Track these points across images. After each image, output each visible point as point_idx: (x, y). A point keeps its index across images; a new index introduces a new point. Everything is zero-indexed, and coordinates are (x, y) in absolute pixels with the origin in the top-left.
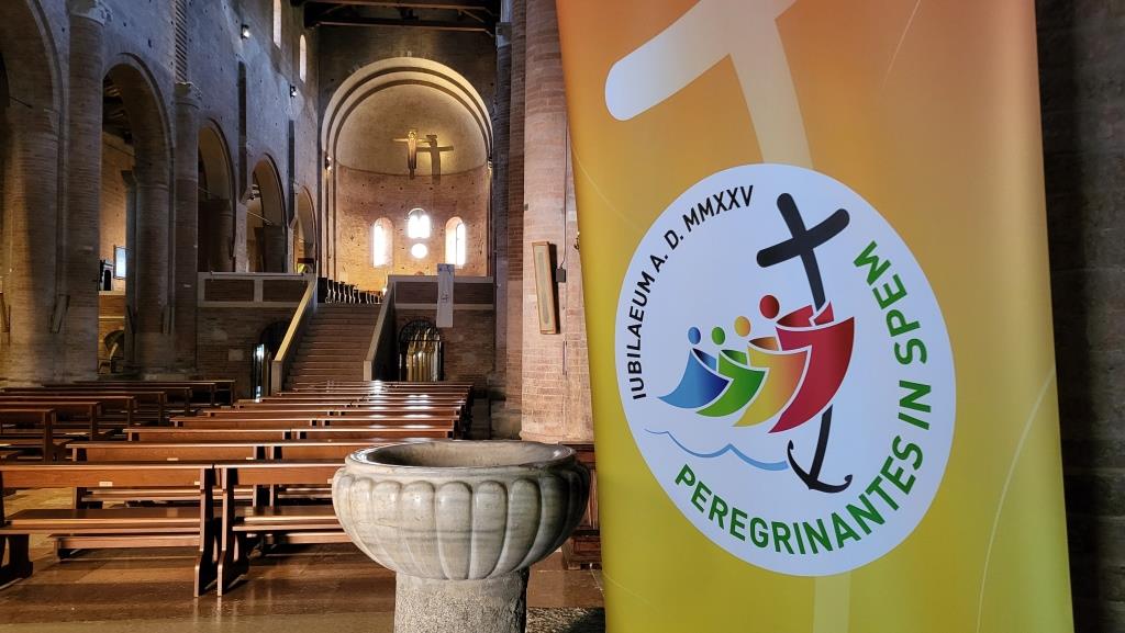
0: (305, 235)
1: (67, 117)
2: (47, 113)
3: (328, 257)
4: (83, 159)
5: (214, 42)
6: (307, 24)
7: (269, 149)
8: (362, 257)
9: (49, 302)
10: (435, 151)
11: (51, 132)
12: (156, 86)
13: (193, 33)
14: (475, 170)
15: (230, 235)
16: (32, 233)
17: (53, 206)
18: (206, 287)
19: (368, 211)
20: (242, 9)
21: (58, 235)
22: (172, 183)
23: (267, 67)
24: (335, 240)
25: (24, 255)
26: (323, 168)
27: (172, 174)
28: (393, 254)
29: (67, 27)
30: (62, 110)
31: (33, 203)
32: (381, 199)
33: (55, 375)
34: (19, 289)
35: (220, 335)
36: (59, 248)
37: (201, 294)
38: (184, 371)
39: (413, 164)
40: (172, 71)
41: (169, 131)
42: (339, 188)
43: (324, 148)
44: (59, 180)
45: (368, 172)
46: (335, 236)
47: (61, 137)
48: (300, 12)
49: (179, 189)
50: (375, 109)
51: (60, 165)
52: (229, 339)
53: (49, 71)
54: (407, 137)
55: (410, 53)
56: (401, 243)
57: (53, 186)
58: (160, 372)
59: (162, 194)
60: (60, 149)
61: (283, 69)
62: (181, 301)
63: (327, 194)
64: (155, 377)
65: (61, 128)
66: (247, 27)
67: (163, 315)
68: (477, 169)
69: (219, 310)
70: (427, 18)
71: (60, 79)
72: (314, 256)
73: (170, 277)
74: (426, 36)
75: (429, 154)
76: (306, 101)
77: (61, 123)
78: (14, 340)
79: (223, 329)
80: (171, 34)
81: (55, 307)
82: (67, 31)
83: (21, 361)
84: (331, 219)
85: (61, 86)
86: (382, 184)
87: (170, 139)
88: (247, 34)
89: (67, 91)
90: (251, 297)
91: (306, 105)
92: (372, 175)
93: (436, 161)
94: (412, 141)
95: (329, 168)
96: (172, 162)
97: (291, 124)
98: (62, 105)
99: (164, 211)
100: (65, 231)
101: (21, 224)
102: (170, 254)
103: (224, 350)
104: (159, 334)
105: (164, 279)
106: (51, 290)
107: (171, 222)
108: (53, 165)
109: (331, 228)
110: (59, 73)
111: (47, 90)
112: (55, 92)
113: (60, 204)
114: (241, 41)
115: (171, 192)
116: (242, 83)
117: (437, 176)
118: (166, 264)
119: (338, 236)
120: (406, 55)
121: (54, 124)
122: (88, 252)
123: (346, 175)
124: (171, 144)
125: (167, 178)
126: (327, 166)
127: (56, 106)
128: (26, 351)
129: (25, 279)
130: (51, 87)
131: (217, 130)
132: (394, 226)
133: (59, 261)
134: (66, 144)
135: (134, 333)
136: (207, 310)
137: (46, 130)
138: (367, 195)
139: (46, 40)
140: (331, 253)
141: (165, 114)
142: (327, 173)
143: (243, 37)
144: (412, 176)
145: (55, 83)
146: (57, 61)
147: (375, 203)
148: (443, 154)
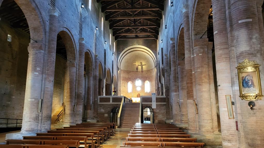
1: (78, 64)
2: (74, 63)
4: (81, 73)
5: (100, 45)
6: (115, 40)
7: (109, 67)
8: (126, 90)
9: (73, 104)
10: (142, 65)
11: (75, 67)
12: (91, 56)
13: (97, 44)
14: (151, 69)
15: (102, 87)
16: (71, 89)
17: (75, 83)
18: (100, 99)
19: (127, 80)
20: (105, 38)
21: (76, 89)
22: (93, 76)
23: (109, 49)
24: (120, 87)
25: (69, 94)
27: (93, 74)
28: (133, 89)
29: (78, 45)
30: (77, 62)
31: (71, 82)
32: (130, 77)
33: (74, 121)
34: (68, 102)
35: (103, 110)
36: (75, 92)
37: (99, 101)
38: (95, 119)
39: (137, 69)
40: (94, 52)
41: (93, 65)
42: (121, 75)
43: (118, 66)
44: (76, 77)
45: (127, 71)
47: (77, 68)
48: (114, 37)
49: (95, 78)
50: (129, 57)
51: (76, 74)
52: (105, 111)
53: (75, 55)
55: (137, 44)
56: (134, 87)
57: (75, 79)
58: (90, 119)
59: (91, 79)
60: (76, 71)
61: (111, 50)
62: (95, 102)
64: (89, 121)
65: (77, 66)
66: (106, 41)
67: (91, 106)
68: (152, 69)
69: (102, 105)
70: (141, 37)
71: (77, 56)
72: (116, 90)
73: (93, 97)
74: (141, 41)
75: (140, 66)
76: (115, 56)
77: (77, 65)
78: (66, 113)
79: (103, 109)
80: (94, 44)
81: (75, 105)
82: (79, 46)
83: (68, 118)
84: (119, 82)
85: (77, 57)
86: (130, 73)
87: (93, 67)
88: (106, 43)
89: (78, 58)
90: (109, 102)
91: (115, 57)
93: (142, 68)
94: (137, 64)
95: (119, 70)
96: (94, 72)
97: (113, 61)
98: (77, 61)
99: (92, 82)
100: (77, 88)
101: (69, 87)
102: (93, 92)
103: (103, 114)
104: (90, 110)
105: (92, 98)
106: (74, 102)
107: (93, 85)
108: (75, 74)
109: (119, 84)
110: (77, 54)
111: (74, 59)
112: (76, 58)
113: (76, 82)
114: (105, 44)
115: (93, 78)
116: (105, 53)
117: (142, 71)
118: (92, 94)
120: (136, 45)
121: (76, 66)
122: (81, 93)
123: (122, 72)
124: (93, 68)
125: (93, 75)
127: (76, 62)
128: (69, 116)
129: (69, 99)
130: (75, 58)
131: (101, 64)
132: (133, 83)
133: (75, 95)
134: (78, 69)
135: (85, 110)
136: (100, 105)
137: (74, 67)
138: (127, 76)
139: (75, 48)
141: (93, 61)
142: (119, 72)
143: (105, 43)
144: (137, 71)
145: (76, 57)
146: (77, 52)
147: (129, 78)
148: (144, 66)
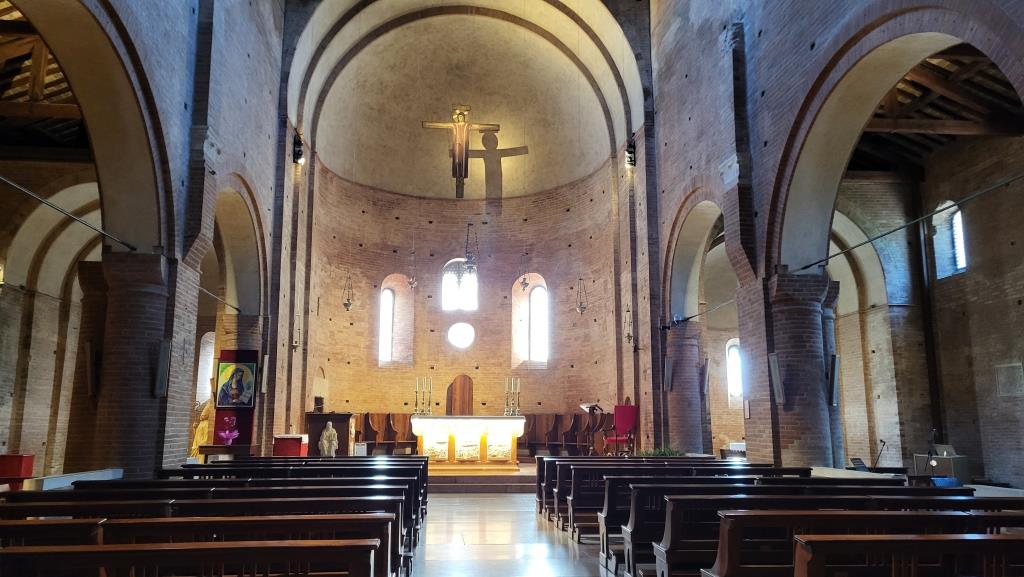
0: (240, 296)
3: (292, 348)
8: (356, 346)
10: (492, 156)
19: (374, 259)
24: (306, 312)
26: (289, 159)
28: (415, 340)
32: (395, 240)
39: (460, 168)
42: (319, 211)
43: (292, 118)
45: (372, 188)
46: (307, 303)
54: (453, 121)
56: (429, 323)
63: (295, 215)
68: (576, 183)
72: (257, 345)
86: (396, 212)
92: (380, 195)
93: (494, 175)
94: (462, 129)
95: (302, 161)
117: (495, 201)
119: (313, 305)
123: (333, 188)
126: (297, 155)
132: (417, 290)
138: (371, 232)
140: (298, 337)
142: (296, 171)
147: (385, 246)
148: (507, 163)
